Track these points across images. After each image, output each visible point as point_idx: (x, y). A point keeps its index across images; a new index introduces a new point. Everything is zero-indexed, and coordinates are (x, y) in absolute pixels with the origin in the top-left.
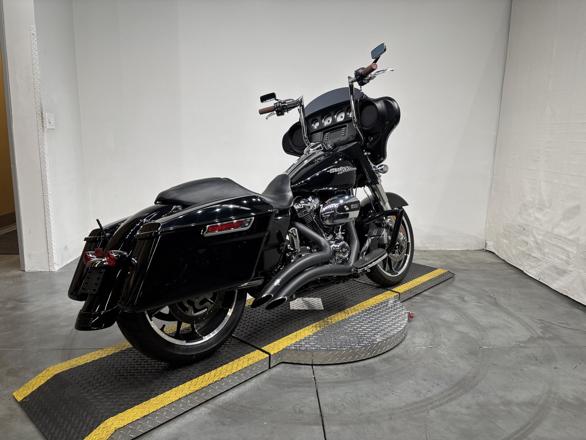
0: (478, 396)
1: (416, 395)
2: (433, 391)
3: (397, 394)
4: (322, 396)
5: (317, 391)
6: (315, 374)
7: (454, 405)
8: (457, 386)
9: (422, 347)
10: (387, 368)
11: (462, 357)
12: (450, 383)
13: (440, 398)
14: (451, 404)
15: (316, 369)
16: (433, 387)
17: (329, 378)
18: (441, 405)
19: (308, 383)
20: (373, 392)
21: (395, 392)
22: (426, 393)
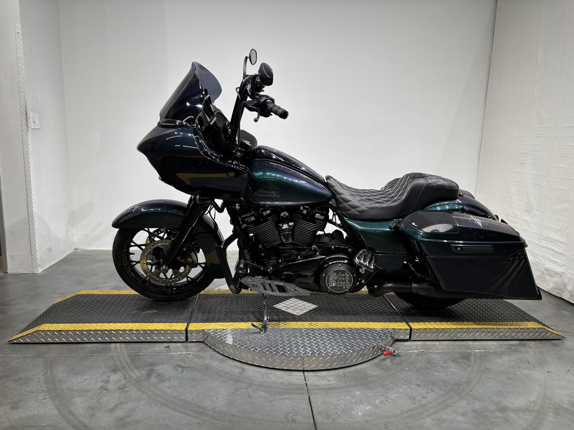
1: (411, 402)
2: (428, 397)
4: (314, 404)
5: (309, 398)
6: (306, 380)
7: (450, 412)
8: (452, 392)
9: (414, 351)
10: (380, 374)
11: (454, 361)
12: (444, 389)
13: (436, 405)
14: (447, 411)
15: (307, 375)
16: (427, 394)
17: (321, 384)
18: (437, 412)
19: (300, 390)
20: (367, 399)
21: (389, 399)
22: (421, 400)
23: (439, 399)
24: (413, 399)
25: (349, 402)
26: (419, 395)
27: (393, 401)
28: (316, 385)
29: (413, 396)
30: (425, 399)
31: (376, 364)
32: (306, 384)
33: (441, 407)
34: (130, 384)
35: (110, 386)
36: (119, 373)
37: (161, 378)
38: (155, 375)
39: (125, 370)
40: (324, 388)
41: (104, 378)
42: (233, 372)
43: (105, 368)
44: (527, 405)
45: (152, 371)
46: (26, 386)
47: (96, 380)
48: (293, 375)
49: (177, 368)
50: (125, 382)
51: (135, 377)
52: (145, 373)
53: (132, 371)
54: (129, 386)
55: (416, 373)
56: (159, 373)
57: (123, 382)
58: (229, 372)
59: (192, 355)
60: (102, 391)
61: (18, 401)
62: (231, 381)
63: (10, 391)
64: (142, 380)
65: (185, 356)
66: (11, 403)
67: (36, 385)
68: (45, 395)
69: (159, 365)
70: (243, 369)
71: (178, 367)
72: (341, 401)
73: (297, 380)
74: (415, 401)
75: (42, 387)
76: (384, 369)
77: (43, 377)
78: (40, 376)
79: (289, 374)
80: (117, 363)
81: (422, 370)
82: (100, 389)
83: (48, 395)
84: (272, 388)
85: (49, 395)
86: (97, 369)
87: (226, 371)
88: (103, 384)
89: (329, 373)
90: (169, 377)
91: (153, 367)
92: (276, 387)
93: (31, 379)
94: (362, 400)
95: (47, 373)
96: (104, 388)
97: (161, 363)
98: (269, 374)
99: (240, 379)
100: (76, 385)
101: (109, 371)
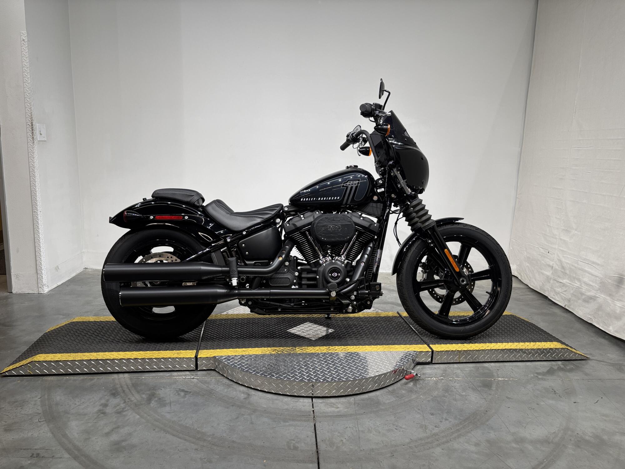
0: (489, 432)
1: (422, 430)
2: (441, 426)
3: (401, 430)
4: (319, 431)
5: (315, 425)
6: (314, 406)
7: (462, 442)
8: (467, 421)
9: (433, 379)
10: (392, 401)
11: (474, 389)
12: (459, 418)
13: (448, 434)
14: (459, 441)
15: (316, 401)
16: (440, 423)
17: (329, 411)
18: (448, 442)
19: (306, 417)
20: (376, 427)
21: (399, 427)
22: (433, 429)
23: (452, 428)
24: (425, 428)
25: (357, 430)
26: (432, 424)
27: (403, 429)
28: (324, 412)
29: (425, 425)
30: (437, 428)
31: (389, 391)
32: (313, 411)
33: (454, 436)
34: (129, 408)
35: (108, 410)
36: (118, 396)
37: (162, 403)
38: (156, 399)
39: (125, 393)
40: (331, 416)
41: (103, 401)
42: (238, 397)
43: (105, 391)
44: (547, 436)
45: (153, 395)
46: (21, 409)
47: (94, 403)
48: (300, 402)
49: (179, 392)
50: (124, 406)
51: (135, 401)
52: (146, 397)
53: (132, 395)
54: (128, 410)
55: (431, 401)
56: (160, 398)
57: (122, 406)
58: (233, 397)
59: (197, 380)
60: (99, 415)
61: (13, 423)
62: (234, 407)
63: (5, 413)
64: (142, 404)
65: (189, 380)
66: (5, 425)
67: (32, 407)
68: (41, 417)
69: (161, 390)
70: (249, 395)
71: (181, 392)
72: (348, 428)
73: (304, 406)
74: (427, 430)
75: (38, 409)
76: (397, 397)
77: (39, 399)
78: (37, 399)
79: (296, 400)
80: (118, 386)
81: (438, 398)
82: (97, 413)
83: (43, 418)
84: (277, 414)
85: (45, 417)
86: (96, 392)
87: (231, 396)
88: (101, 408)
89: (339, 400)
90: (170, 402)
91: (154, 391)
92: (281, 414)
93: (28, 402)
94: (371, 429)
95: (45, 395)
96: (101, 412)
97: (164, 387)
98: (276, 400)
99: (245, 405)
100: (73, 408)
101: (109, 394)
